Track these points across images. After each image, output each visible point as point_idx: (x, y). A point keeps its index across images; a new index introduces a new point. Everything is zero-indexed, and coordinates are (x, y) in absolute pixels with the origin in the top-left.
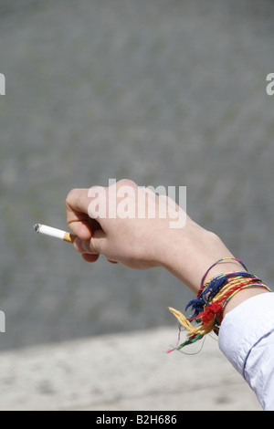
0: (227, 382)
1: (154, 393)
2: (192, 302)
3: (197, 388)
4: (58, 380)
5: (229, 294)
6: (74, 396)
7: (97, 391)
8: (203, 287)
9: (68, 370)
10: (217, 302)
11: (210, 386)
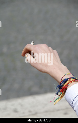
0: (67, 108)
1: (46, 112)
2: (58, 86)
3: (58, 110)
4: (19, 108)
5: (68, 83)
6: (24, 113)
7: (30, 111)
8: (61, 82)
9: (22, 105)
10: (65, 86)
11: (62, 110)
